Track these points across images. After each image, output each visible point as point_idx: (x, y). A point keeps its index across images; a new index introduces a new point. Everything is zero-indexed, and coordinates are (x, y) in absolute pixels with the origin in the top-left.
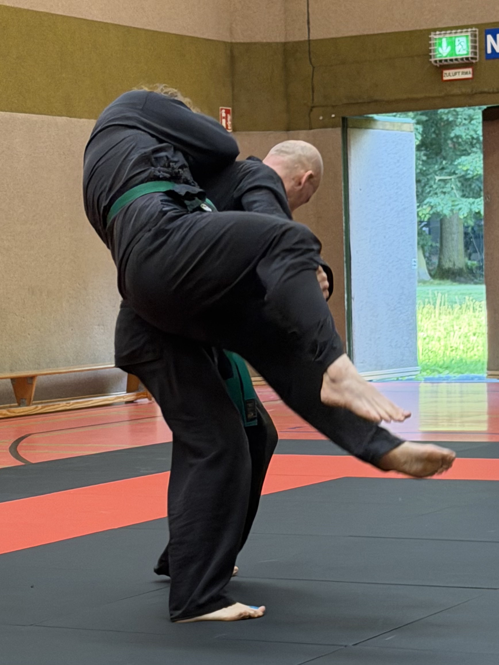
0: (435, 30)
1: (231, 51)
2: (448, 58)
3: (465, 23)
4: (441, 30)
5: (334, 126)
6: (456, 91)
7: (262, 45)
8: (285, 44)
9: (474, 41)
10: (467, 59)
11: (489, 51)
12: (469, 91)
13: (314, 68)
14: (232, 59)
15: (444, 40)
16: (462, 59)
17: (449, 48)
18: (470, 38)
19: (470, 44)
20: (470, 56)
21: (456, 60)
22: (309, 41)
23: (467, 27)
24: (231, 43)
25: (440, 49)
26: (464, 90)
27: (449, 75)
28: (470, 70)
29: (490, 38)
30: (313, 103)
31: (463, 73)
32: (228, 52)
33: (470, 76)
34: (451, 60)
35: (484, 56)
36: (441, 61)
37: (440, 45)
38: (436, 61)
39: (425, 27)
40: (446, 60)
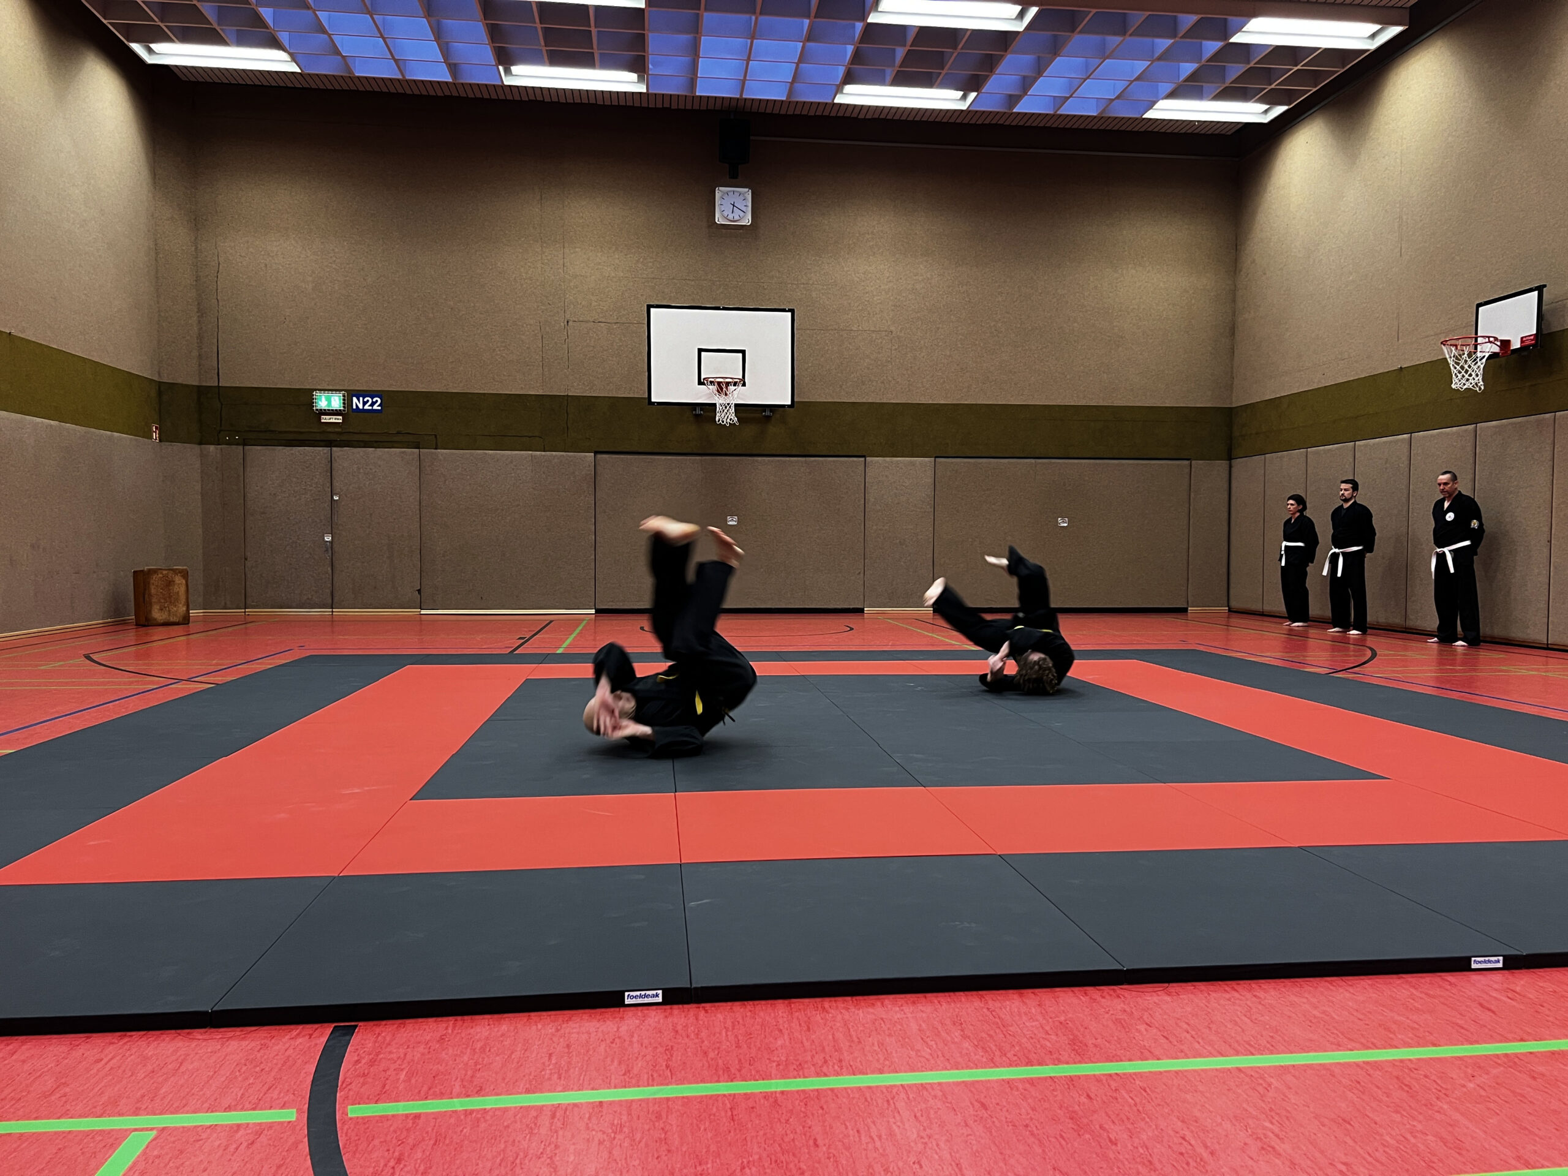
0: (316, 390)
1: (159, 388)
2: (326, 408)
3: (337, 388)
4: (320, 390)
5: (238, 444)
6: (329, 430)
7: (182, 384)
8: (198, 387)
9: (344, 400)
10: (340, 410)
11: (354, 407)
12: (340, 430)
13: (222, 405)
14: (160, 393)
15: (323, 398)
16: (336, 410)
17: (327, 403)
18: (342, 398)
19: (342, 401)
20: (342, 408)
21: (332, 410)
22: (219, 386)
23: (340, 391)
24: (160, 382)
25: (320, 402)
26: (337, 430)
27: (325, 419)
28: (341, 417)
29: (355, 400)
30: (221, 426)
31: (335, 419)
32: (157, 388)
33: (341, 421)
34: (329, 410)
35: (351, 410)
36: (321, 410)
37: (321, 401)
38: (317, 410)
39: (308, 387)
40: (325, 410)
